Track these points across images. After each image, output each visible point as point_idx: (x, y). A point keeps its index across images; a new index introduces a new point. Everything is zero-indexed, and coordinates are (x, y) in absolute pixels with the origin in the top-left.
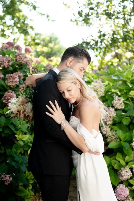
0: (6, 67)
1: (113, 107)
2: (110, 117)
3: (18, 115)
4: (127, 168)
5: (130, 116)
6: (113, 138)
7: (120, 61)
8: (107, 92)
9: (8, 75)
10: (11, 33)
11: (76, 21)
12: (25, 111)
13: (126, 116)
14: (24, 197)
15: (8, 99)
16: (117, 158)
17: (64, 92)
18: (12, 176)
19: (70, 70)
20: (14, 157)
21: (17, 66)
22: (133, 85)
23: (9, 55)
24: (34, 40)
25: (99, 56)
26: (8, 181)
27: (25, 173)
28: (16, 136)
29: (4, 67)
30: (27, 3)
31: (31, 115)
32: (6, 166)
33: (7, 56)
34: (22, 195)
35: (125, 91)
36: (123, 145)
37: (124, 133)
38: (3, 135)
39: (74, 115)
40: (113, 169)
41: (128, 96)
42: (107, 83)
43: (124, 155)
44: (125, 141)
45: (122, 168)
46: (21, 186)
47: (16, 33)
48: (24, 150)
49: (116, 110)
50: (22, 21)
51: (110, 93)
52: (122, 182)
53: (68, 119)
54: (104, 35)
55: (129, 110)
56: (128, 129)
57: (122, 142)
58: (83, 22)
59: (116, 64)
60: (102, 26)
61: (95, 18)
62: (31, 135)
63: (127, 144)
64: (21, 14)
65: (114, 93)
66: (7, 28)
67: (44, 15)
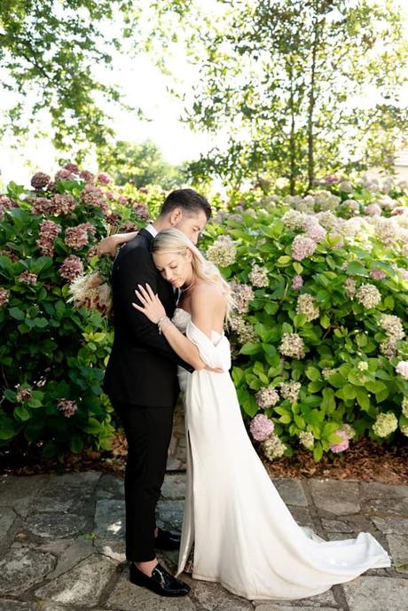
0: (66, 213)
1: (249, 283)
2: (244, 301)
3: (87, 304)
4: (272, 387)
5: (277, 300)
6: (249, 336)
7: (265, 194)
8: (239, 257)
9: (69, 228)
10: (74, 140)
11: (189, 120)
12: (97, 298)
13: (272, 300)
14: (98, 435)
15: (69, 271)
16: (254, 370)
17: (164, 270)
18: (78, 403)
19: (174, 231)
20: (80, 371)
21: (84, 212)
22: (283, 246)
23: (71, 190)
24: (115, 155)
25: (229, 184)
26: (71, 411)
27: (99, 396)
28: (84, 335)
29: (62, 212)
30: (103, 88)
31: (108, 304)
32: (67, 386)
33: (67, 192)
34: (95, 432)
35: (271, 255)
36: (265, 349)
37: (267, 329)
38: (61, 334)
39: (181, 306)
40: (248, 388)
41: (276, 264)
42: (240, 241)
43: (266, 366)
44: (269, 343)
45: (263, 388)
46: (92, 417)
47: (82, 141)
48: (98, 359)
49: (255, 289)
50: (93, 119)
51: (245, 259)
52: (262, 411)
53: (170, 314)
54: (239, 148)
55: (276, 289)
56: (274, 322)
57: (263, 344)
58: (202, 123)
59: (258, 200)
60: (235, 131)
61: (223, 118)
62: (109, 331)
63: (273, 347)
64: (92, 107)
65: (251, 259)
66: (67, 132)
67: (133, 109)
